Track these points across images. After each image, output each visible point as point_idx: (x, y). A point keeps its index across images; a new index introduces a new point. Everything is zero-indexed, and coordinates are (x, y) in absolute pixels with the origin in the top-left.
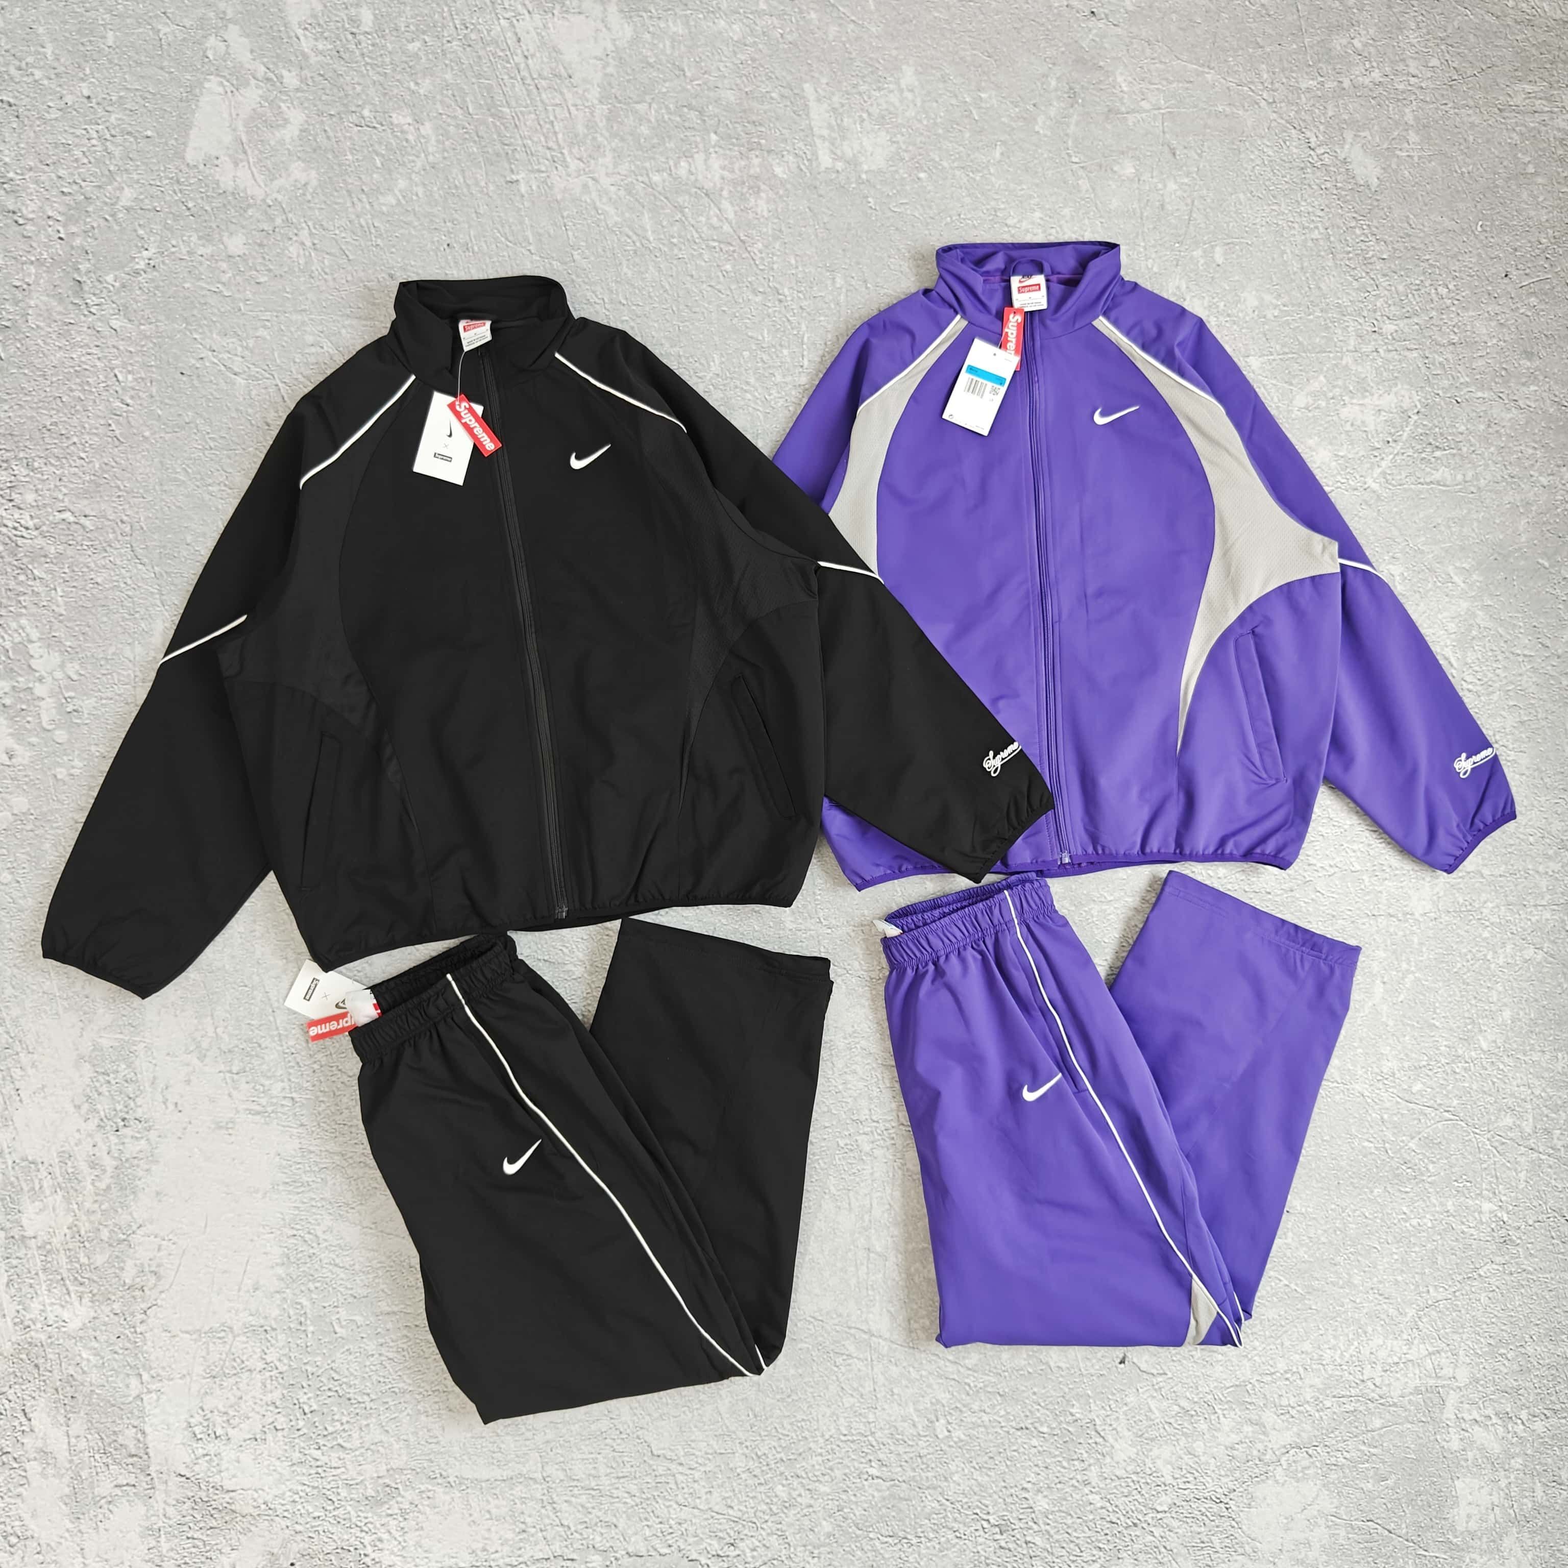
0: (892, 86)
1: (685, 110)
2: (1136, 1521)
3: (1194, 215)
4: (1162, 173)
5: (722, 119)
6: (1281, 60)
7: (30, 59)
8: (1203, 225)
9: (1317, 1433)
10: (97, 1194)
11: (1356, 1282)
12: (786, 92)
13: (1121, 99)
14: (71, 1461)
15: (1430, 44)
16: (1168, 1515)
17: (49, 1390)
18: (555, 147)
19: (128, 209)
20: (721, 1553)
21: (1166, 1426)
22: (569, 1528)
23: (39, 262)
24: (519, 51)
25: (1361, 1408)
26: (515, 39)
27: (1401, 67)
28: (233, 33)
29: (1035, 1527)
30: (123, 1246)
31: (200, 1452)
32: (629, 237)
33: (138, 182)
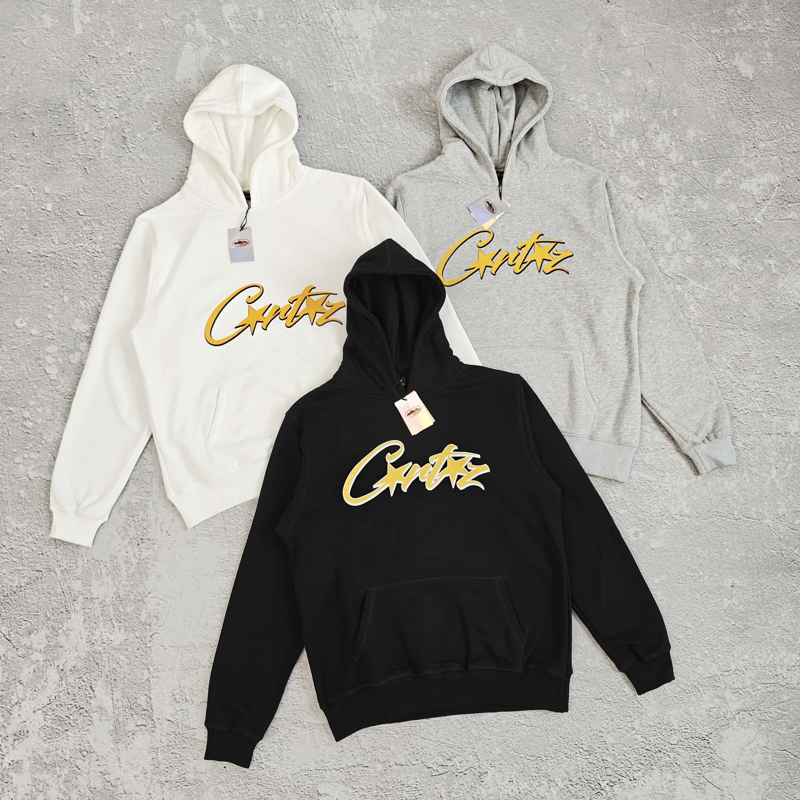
0: (512, 38)
1: (412, 51)
2: (660, 749)
3: (662, 94)
4: (645, 75)
5: (430, 54)
6: (702, 21)
7: (103, 37)
8: (666, 99)
9: (754, 703)
10: (128, 577)
11: (770, 623)
12: (460, 42)
13: (624, 40)
14: (114, 713)
15: (775, 11)
16: (677, 746)
17: (103, 676)
18: (350, 70)
19: (148, 104)
20: (443, 764)
21: (674, 698)
22: (365, 750)
23: (106, 129)
24: (332, 27)
25: (777, 690)
26: (330, 21)
27: (761, 22)
28: (198, 22)
29: (607, 751)
30: (141, 603)
31: (178, 708)
32: (386, 110)
33: (153, 91)
